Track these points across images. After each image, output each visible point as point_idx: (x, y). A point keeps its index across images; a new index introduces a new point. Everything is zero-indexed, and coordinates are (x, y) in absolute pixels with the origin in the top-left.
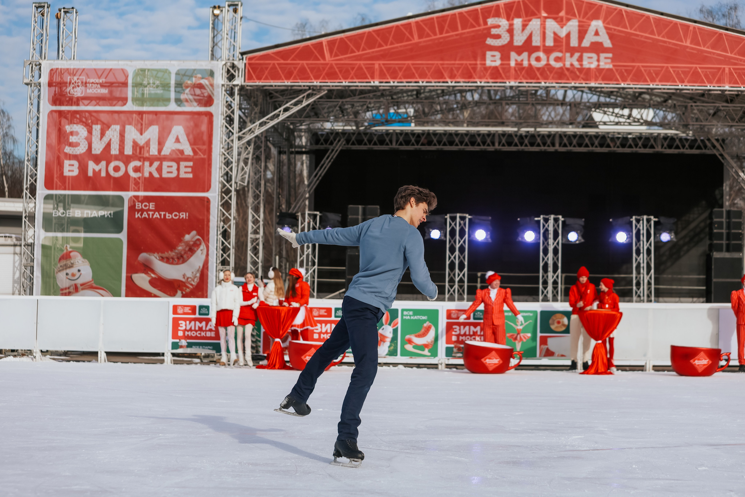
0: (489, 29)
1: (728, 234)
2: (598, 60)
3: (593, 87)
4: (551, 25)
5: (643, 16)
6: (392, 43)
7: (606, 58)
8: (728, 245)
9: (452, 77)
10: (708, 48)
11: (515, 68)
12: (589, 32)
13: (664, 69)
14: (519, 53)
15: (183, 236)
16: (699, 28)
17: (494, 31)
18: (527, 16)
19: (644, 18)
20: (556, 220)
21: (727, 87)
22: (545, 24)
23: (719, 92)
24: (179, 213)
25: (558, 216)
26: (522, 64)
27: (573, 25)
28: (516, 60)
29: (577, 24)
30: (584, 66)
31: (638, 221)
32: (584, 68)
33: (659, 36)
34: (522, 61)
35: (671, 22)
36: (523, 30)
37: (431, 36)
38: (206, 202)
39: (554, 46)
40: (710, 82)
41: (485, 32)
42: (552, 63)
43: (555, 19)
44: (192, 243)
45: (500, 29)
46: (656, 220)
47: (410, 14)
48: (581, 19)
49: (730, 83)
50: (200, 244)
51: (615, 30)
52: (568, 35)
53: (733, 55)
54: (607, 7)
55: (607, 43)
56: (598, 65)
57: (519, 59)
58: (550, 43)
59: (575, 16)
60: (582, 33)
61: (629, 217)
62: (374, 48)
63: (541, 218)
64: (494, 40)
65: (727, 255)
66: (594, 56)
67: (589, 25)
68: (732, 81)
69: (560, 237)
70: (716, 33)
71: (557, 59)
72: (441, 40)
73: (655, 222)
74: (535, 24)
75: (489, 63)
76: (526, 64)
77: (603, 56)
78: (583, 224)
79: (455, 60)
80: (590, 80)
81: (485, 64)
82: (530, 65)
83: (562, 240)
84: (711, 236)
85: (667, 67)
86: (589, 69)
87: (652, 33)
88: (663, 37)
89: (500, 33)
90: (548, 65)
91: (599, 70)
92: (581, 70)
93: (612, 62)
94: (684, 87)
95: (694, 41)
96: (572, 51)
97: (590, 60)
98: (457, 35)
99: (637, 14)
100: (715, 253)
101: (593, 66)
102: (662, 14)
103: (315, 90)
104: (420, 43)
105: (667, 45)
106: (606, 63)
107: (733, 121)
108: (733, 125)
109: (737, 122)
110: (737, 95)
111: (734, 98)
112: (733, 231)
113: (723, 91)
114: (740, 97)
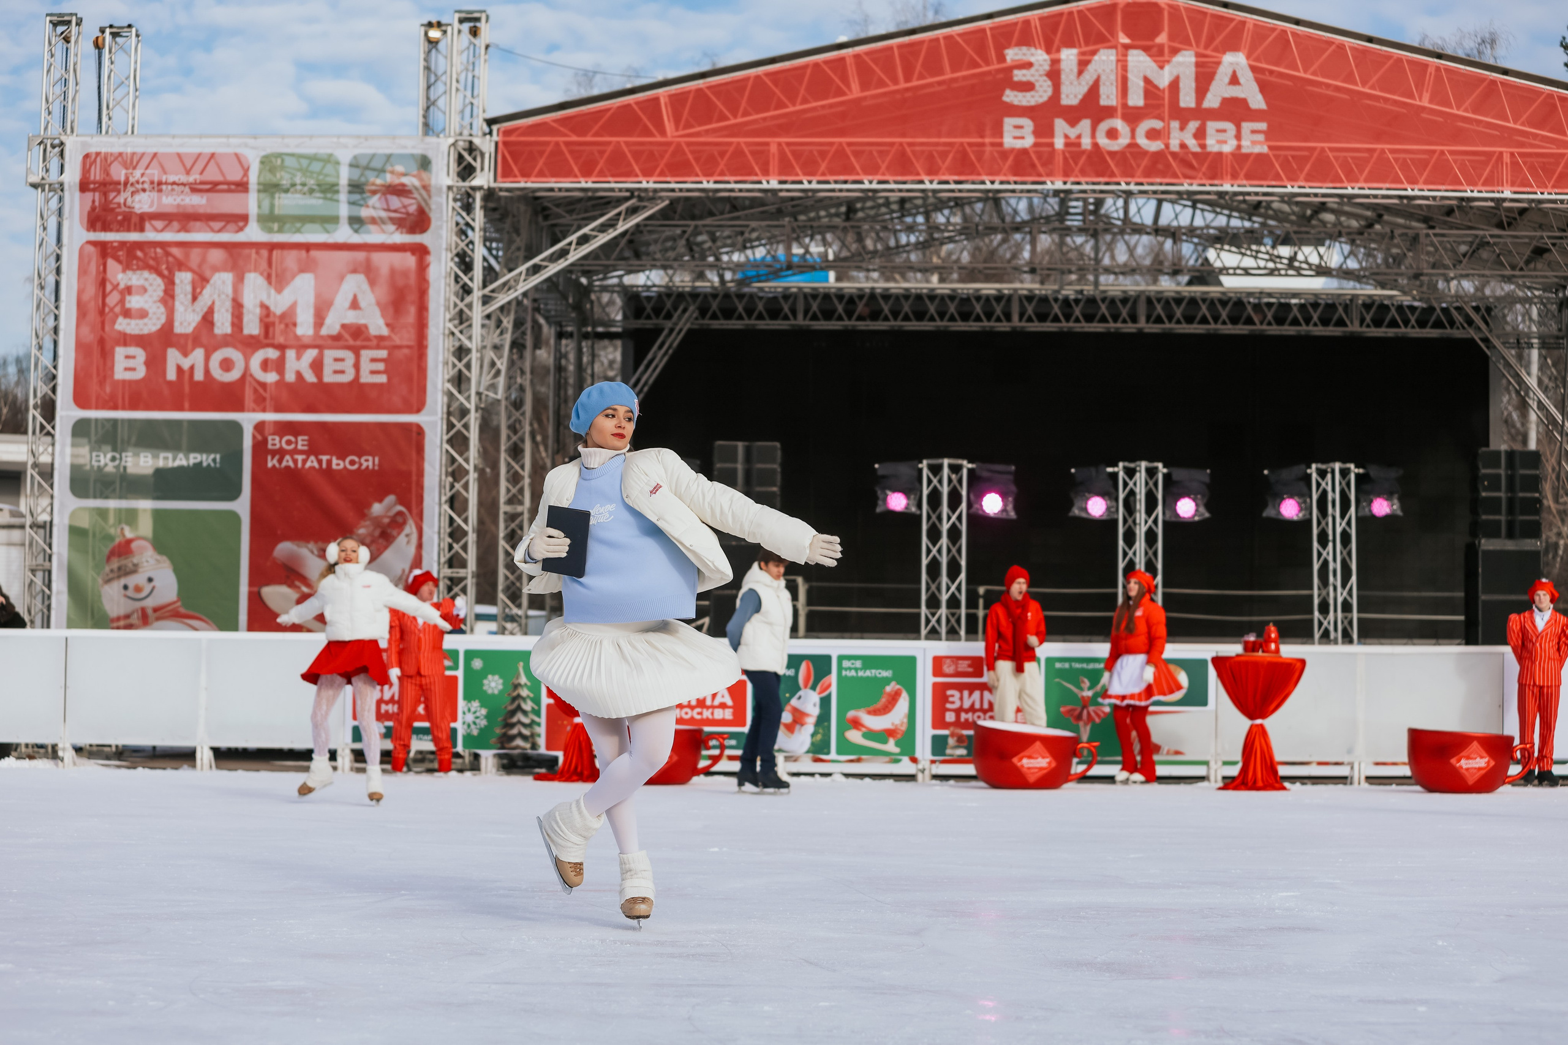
0: (1011, 69)
1: (1511, 501)
2: (1238, 137)
3: (1226, 193)
4: (1139, 62)
5: (1330, 43)
6: (805, 101)
7: (1253, 132)
8: (1510, 525)
9: (932, 171)
10: (1466, 110)
11: (1063, 152)
12: (1217, 77)
13: (1376, 155)
14: (1073, 122)
15: (369, 506)
16: (1448, 70)
17: (1019, 75)
18: (1087, 44)
19: (1333, 47)
20: (1151, 473)
21: (1507, 194)
22: (1126, 61)
23: (1491, 204)
24: (360, 457)
25: (1156, 464)
26: (1079, 145)
27: (1185, 62)
28: (1066, 136)
29: (1193, 59)
30: (1209, 149)
31: (1322, 474)
32: (1209, 153)
33: (1364, 85)
34: (1079, 137)
35: (1389, 57)
36: (1080, 73)
37: (886, 85)
38: (416, 435)
39: (1146, 106)
40: (1472, 182)
41: (1001, 76)
42: (1142, 141)
43: (1146, 49)
44: (386, 520)
45: (1032, 70)
46: (1361, 471)
47: (843, 39)
48: (1202, 51)
49: (1513, 184)
50: (404, 523)
51: (1271, 72)
52: (1175, 85)
53: (1518, 127)
54: (1255, 25)
55: (1257, 101)
56: (1239, 147)
57: (1073, 133)
58: (1136, 99)
59: (1190, 45)
60: (1204, 78)
61: (1303, 467)
62: (767, 110)
63: (1120, 469)
64: (1020, 95)
65: (1510, 545)
66: (1230, 126)
67: (1219, 63)
68: (1518, 181)
69: (1160, 508)
70: (1482, 80)
71: (1152, 134)
72: (908, 95)
73: (1357, 476)
74: (1105, 60)
75: (1009, 141)
76: (1086, 143)
77: (1247, 126)
78: (1207, 480)
79: (939, 136)
80: (1222, 178)
81: (1001, 144)
82: (1096, 145)
83: (1164, 513)
84: (1476, 505)
85: (1383, 151)
86: (1220, 154)
87: (1350, 78)
88: (1372, 87)
89: (1032, 79)
90: (1133, 145)
91: (1239, 157)
92: (1203, 156)
93: (1267, 139)
94: (1417, 193)
95: (1439, 97)
96: (1183, 116)
97: (1221, 136)
98: (939, 83)
99: (1319, 40)
100: (1483, 541)
101: (1227, 148)
102: (1370, 40)
103: (644, 198)
104: (865, 98)
105: (1382, 105)
106: (1254, 143)
107: (1513, 268)
108: (1514, 276)
109: (1521, 269)
110: (1522, 212)
111: (1515, 219)
112: (1521, 495)
113: (1499, 201)
114: (1528, 216)
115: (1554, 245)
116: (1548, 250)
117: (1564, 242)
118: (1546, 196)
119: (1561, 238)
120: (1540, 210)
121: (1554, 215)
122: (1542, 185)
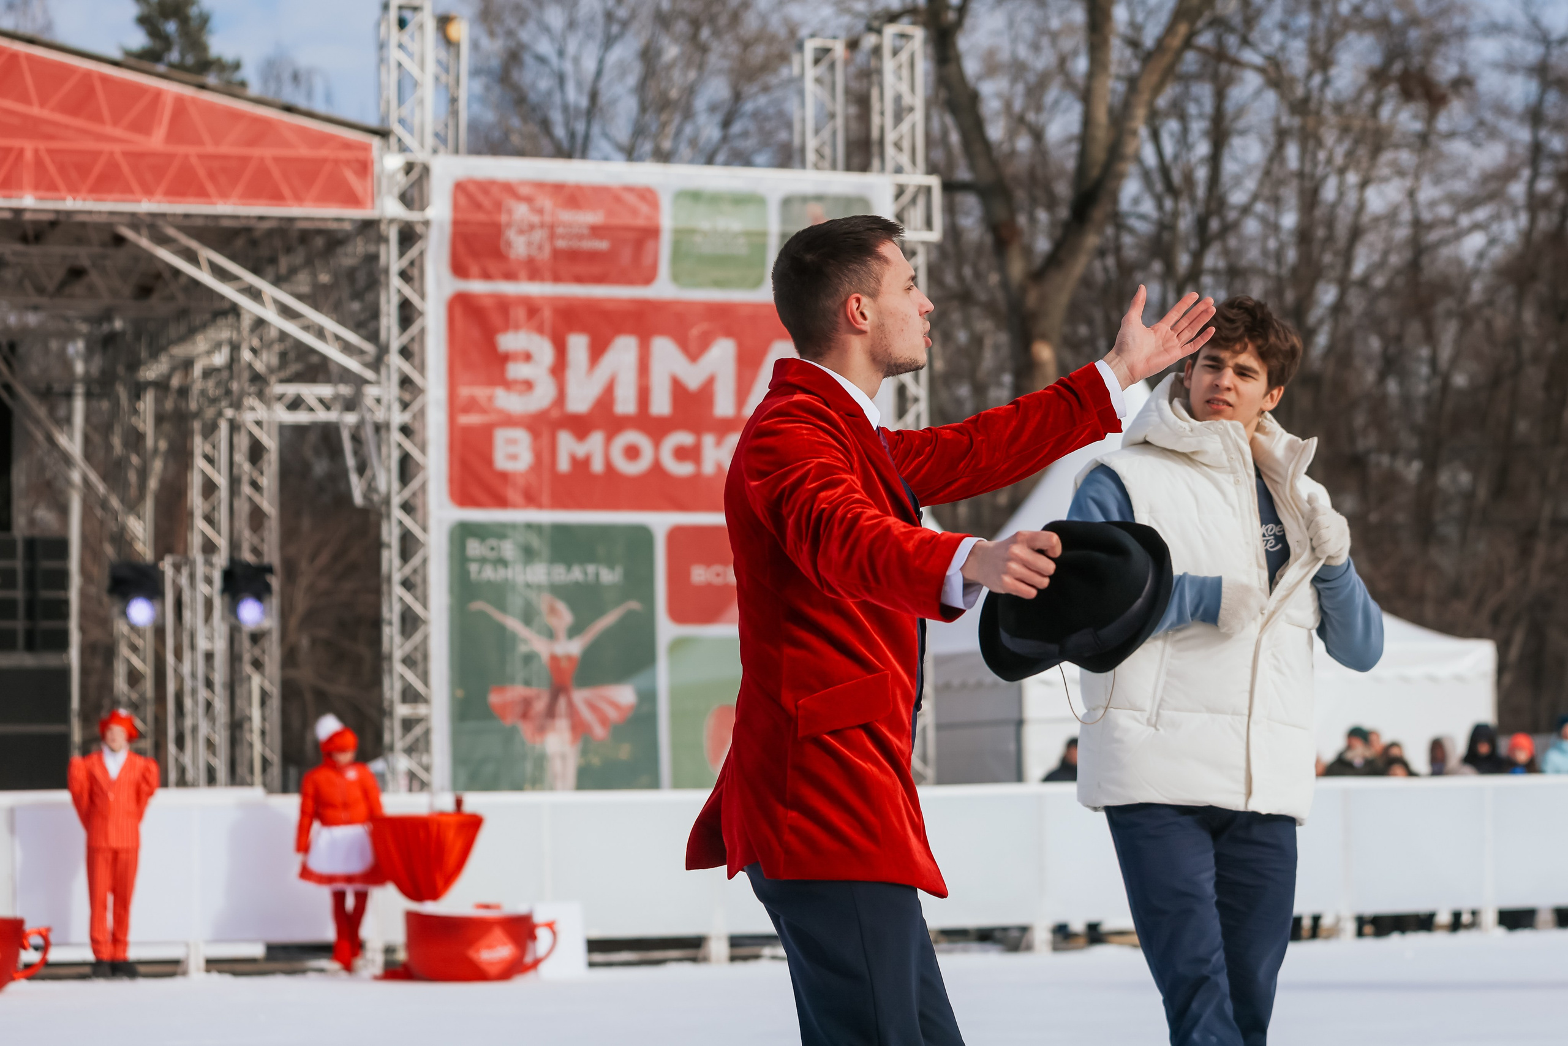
1: (30, 603)
8: (30, 634)
21: (28, 201)
23: (7, 215)
49: (36, 187)
53: (45, 114)
65: (29, 661)
68: (44, 184)
107: (40, 293)
108: (43, 304)
109: (52, 296)
111: (43, 234)
112: (43, 594)
113: (18, 212)
115: (94, 266)
116: (85, 272)
117: (106, 262)
118: (79, 206)
122: (74, 190)
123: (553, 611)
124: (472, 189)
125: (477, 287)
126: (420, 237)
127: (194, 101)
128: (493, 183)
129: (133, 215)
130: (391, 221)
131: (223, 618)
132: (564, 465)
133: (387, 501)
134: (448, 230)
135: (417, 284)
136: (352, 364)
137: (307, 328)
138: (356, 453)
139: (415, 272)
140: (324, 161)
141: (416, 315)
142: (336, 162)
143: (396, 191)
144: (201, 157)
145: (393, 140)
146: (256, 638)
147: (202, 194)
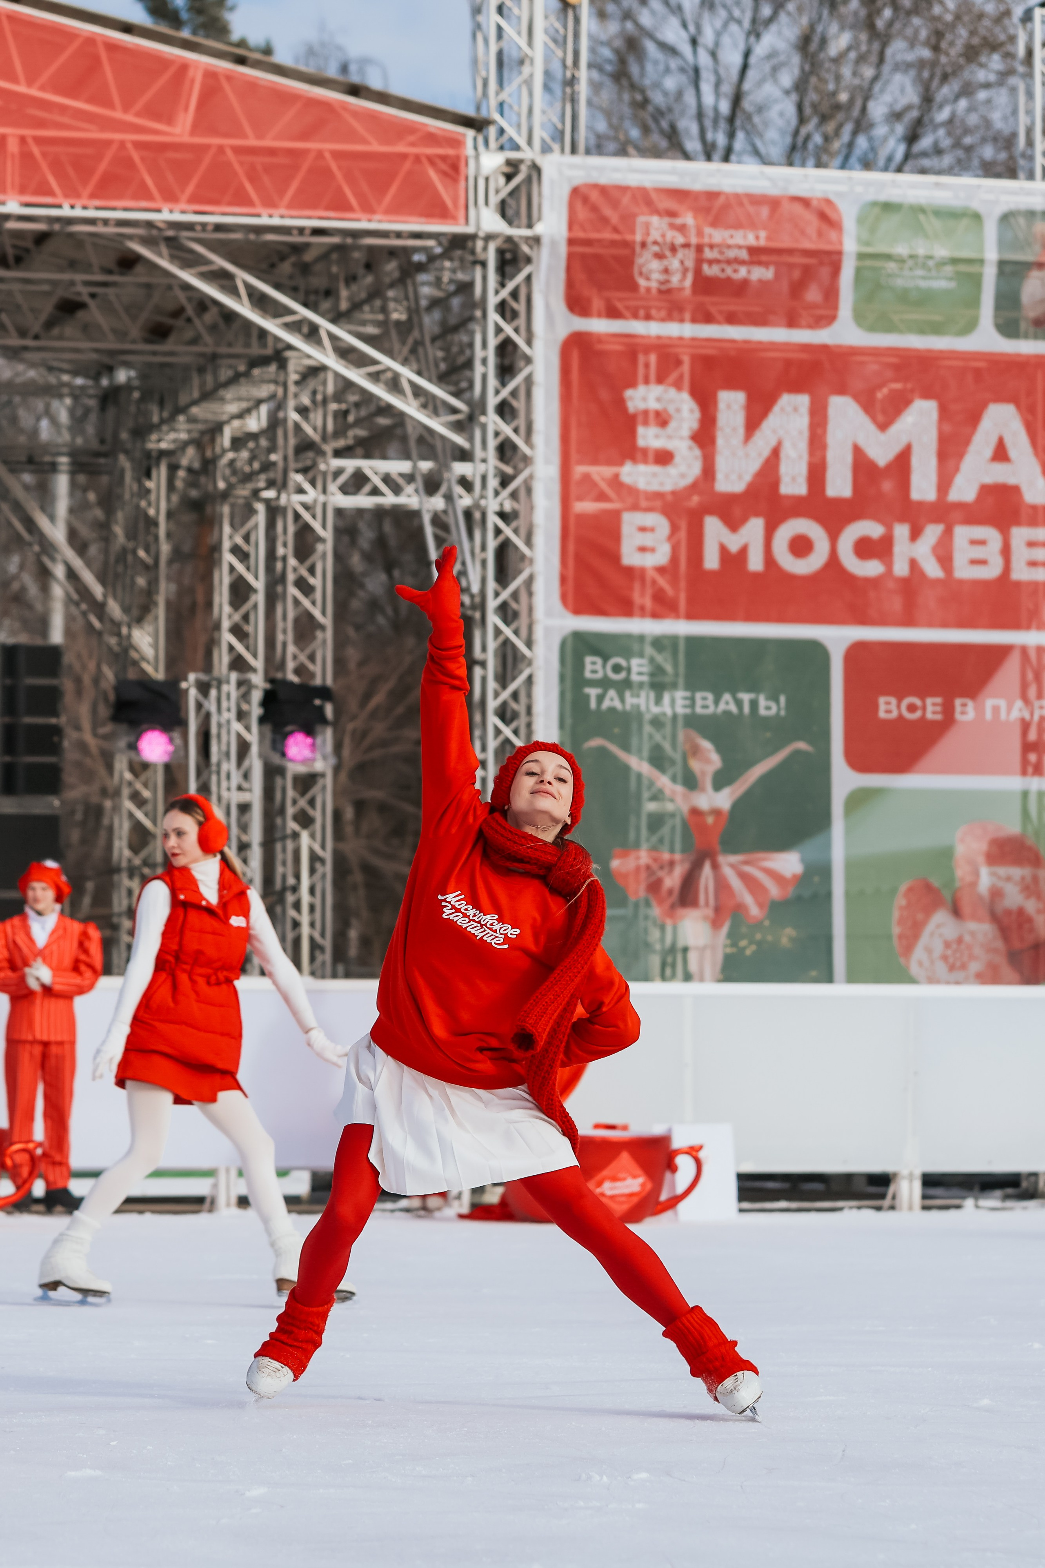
1: (10, 731)
8: (9, 771)
21: (12, 206)
49: (23, 190)
53: (34, 92)
65: (6, 805)
68: (31, 185)
107: (23, 333)
108: (25, 348)
109: (36, 337)
110: (41, 238)
111: (27, 251)
112: (28, 720)
114: (50, 246)
115: (93, 296)
116: (82, 306)
117: (110, 291)
118: (78, 213)
119: (105, 284)
120: (71, 235)
121: (95, 245)
122: (72, 192)
123: (695, 751)
124: (594, 196)
125: (599, 326)
126: (528, 260)
127: (230, 77)
128: (624, 189)
129: (149, 224)
130: (489, 238)
131: (261, 755)
132: (711, 561)
133: (482, 607)
134: (563, 250)
135: (521, 321)
136: (437, 425)
137: (375, 377)
138: (439, 541)
139: (521, 307)
140: (404, 156)
141: (522, 363)
142: (417, 159)
143: (494, 200)
144: (239, 151)
145: (492, 131)
146: (306, 782)
147: (241, 199)
